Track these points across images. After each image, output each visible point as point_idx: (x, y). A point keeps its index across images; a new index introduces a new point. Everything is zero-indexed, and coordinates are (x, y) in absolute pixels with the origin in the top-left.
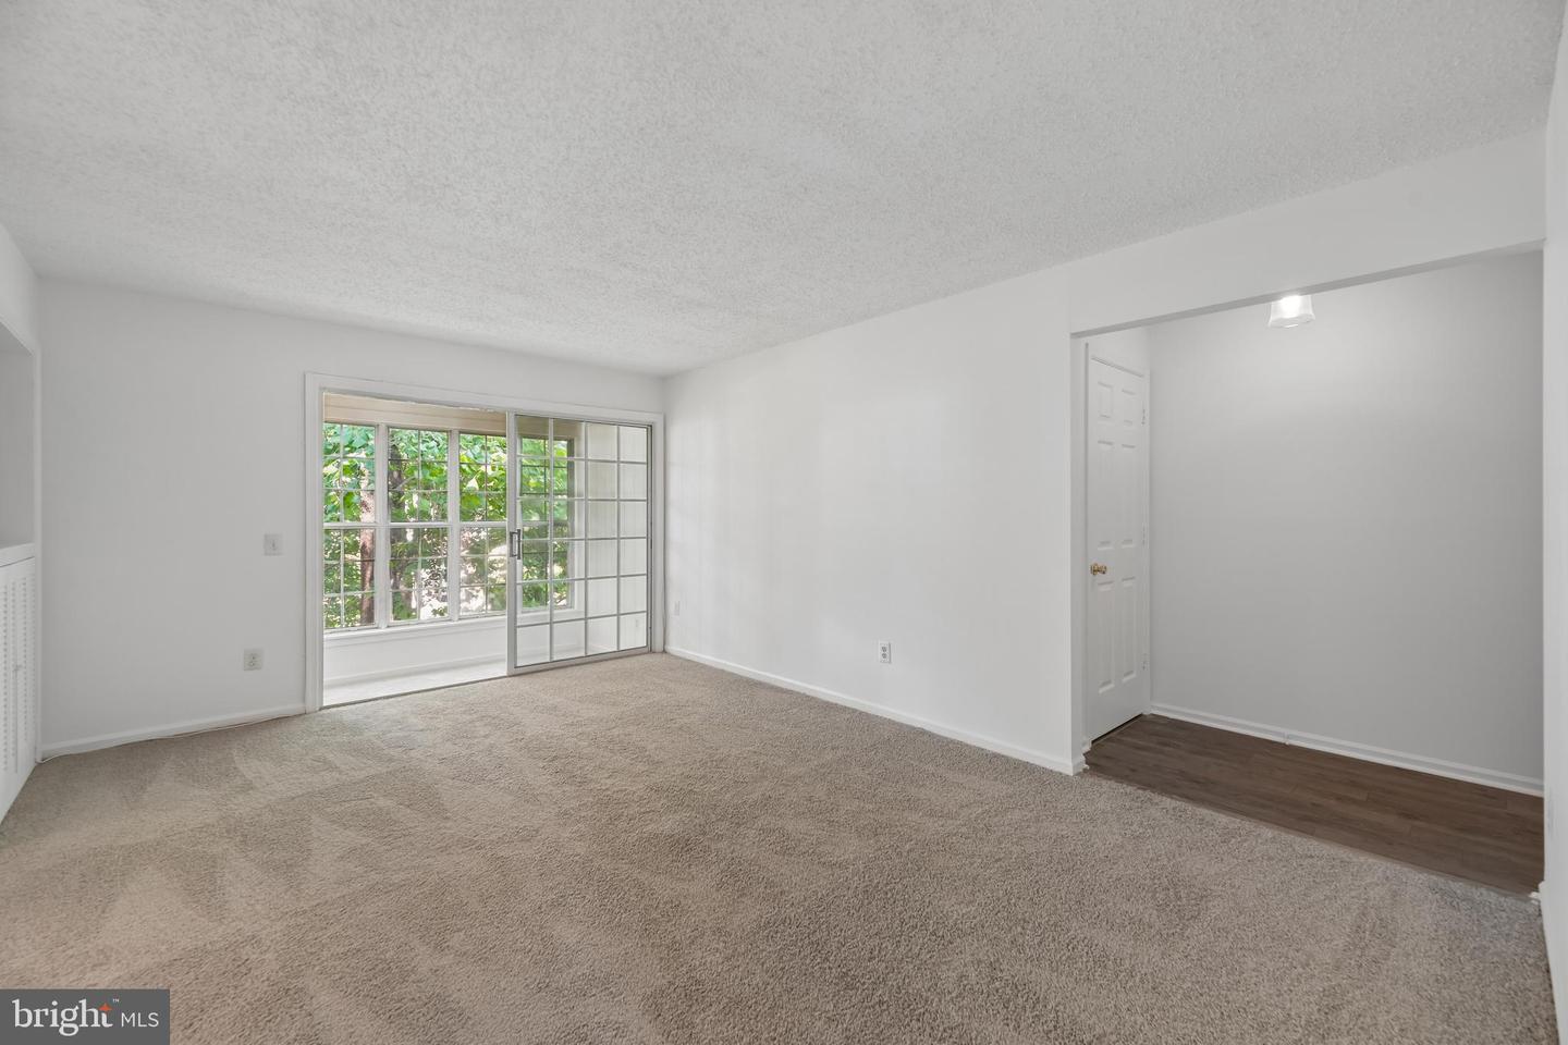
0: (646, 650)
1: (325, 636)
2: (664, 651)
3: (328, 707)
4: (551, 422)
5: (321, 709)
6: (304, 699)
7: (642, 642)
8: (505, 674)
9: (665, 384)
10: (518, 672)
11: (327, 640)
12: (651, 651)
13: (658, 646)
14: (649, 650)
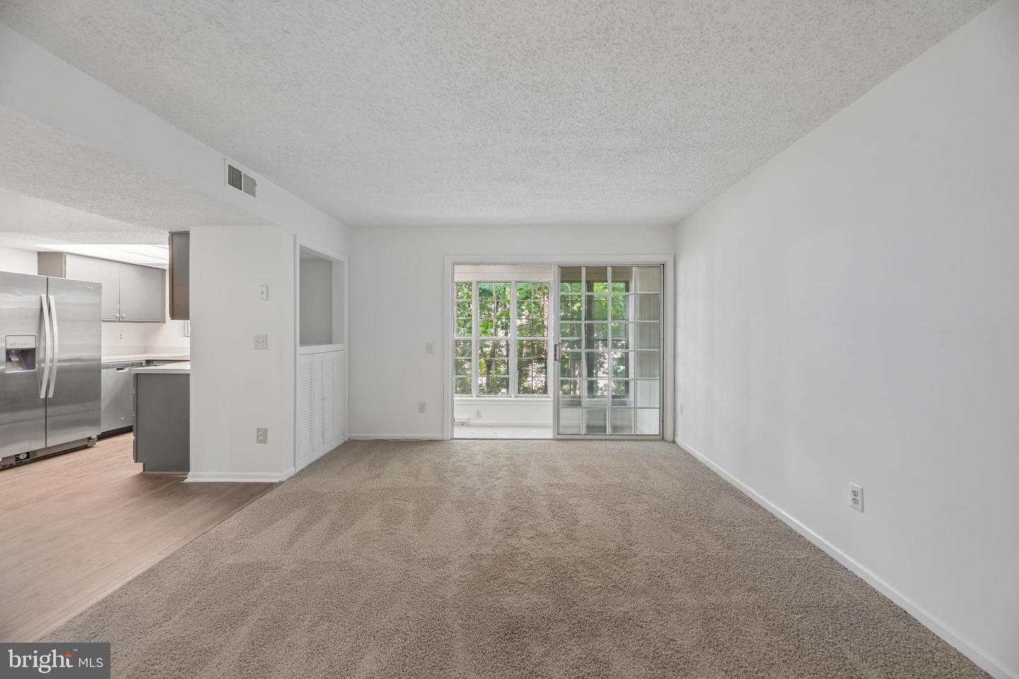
0: (658, 437)
1: (455, 398)
2: (674, 442)
3: (455, 439)
4: (584, 270)
5: (451, 439)
6: (443, 432)
7: (655, 430)
8: (552, 438)
9: (674, 229)
10: (561, 438)
11: (457, 400)
12: (663, 439)
13: (669, 436)
14: (662, 438)
